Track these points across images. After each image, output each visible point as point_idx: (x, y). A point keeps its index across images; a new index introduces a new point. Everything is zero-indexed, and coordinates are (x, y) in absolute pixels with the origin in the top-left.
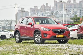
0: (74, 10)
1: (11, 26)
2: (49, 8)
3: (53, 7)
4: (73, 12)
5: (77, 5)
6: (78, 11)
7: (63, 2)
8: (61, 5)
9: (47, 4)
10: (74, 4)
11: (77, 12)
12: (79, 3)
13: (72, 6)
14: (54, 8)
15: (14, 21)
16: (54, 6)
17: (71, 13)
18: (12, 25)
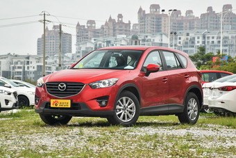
0: (188, 35)
1: (24, 72)
2: (124, 28)
3: (135, 25)
4: (187, 39)
5: (196, 23)
6: (198, 38)
7: (161, 13)
8: (155, 20)
9: (120, 16)
10: (189, 18)
11: (196, 40)
12: (201, 19)
13: (184, 24)
14: (137, 27)
15: (33, 57)
16: (137, 23)
17: (180, 43)
18: (28, 67)
